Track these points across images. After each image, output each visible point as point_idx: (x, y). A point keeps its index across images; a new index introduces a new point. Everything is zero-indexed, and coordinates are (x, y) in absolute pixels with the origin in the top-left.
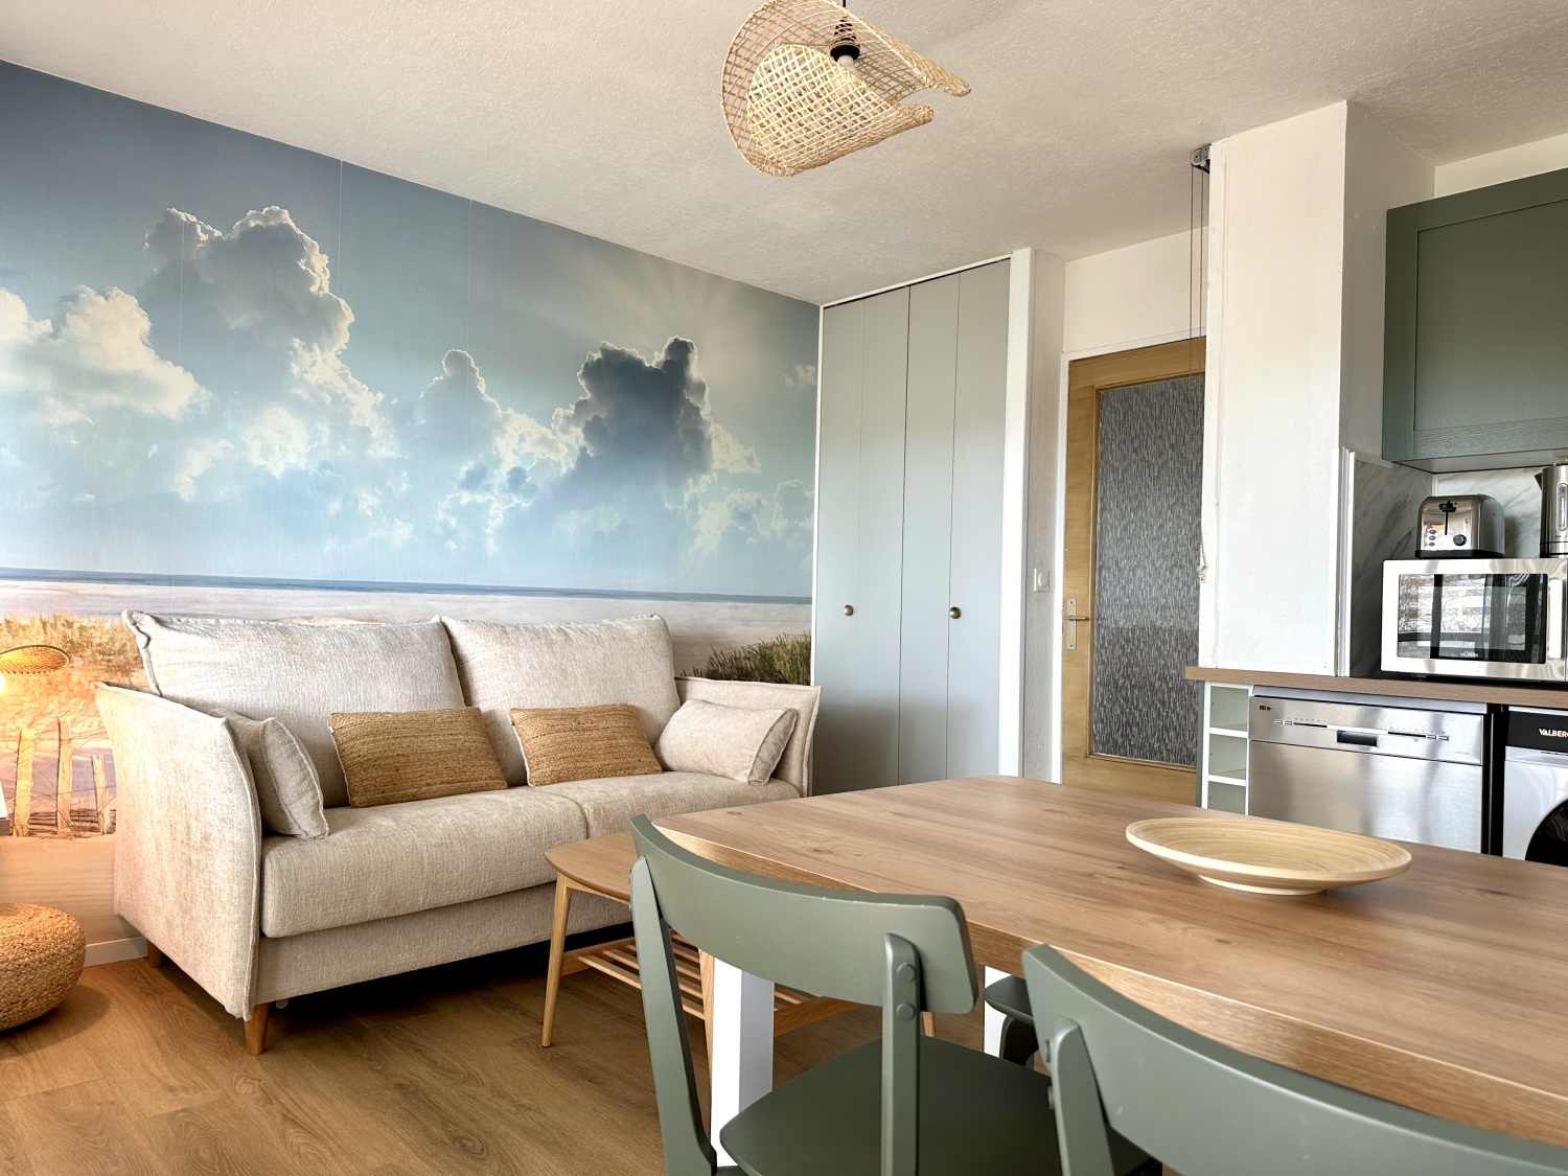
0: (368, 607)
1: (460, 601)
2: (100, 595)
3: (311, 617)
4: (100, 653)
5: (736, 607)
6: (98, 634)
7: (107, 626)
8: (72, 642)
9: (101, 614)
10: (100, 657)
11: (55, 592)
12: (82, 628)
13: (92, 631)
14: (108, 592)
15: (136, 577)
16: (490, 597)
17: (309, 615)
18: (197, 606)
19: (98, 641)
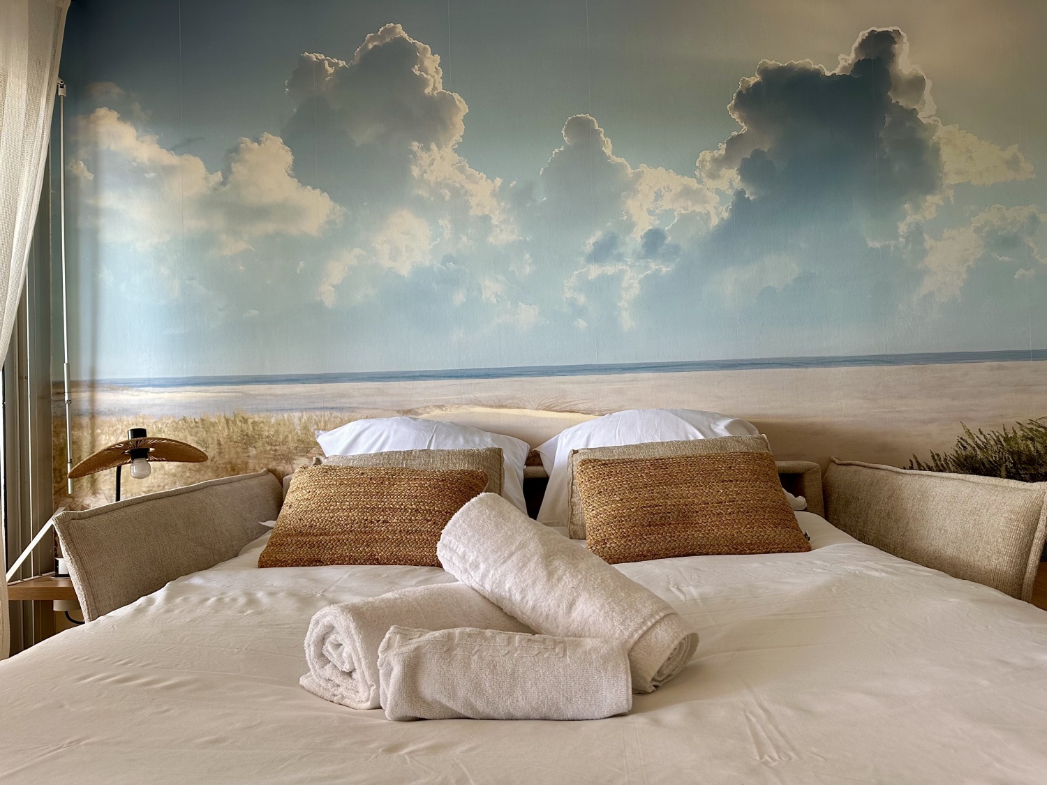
0: (497, 393)
1: (593, 382)
2: (266, 395)
3: (443, 406)
4: (268, 444)
5: (999, 368)
6: (267, 428)
7: (273, 420)
8: (247, 435)
9: (267, 411)
10: (268, 448)
11: (234, 394)
12: (254, 423)
13: (262, 425)
14: (273, 392)
15: (293, 378)
16: (628, 376)
17: (441, 404)
18: (343, 400)
19: (267, 434)
